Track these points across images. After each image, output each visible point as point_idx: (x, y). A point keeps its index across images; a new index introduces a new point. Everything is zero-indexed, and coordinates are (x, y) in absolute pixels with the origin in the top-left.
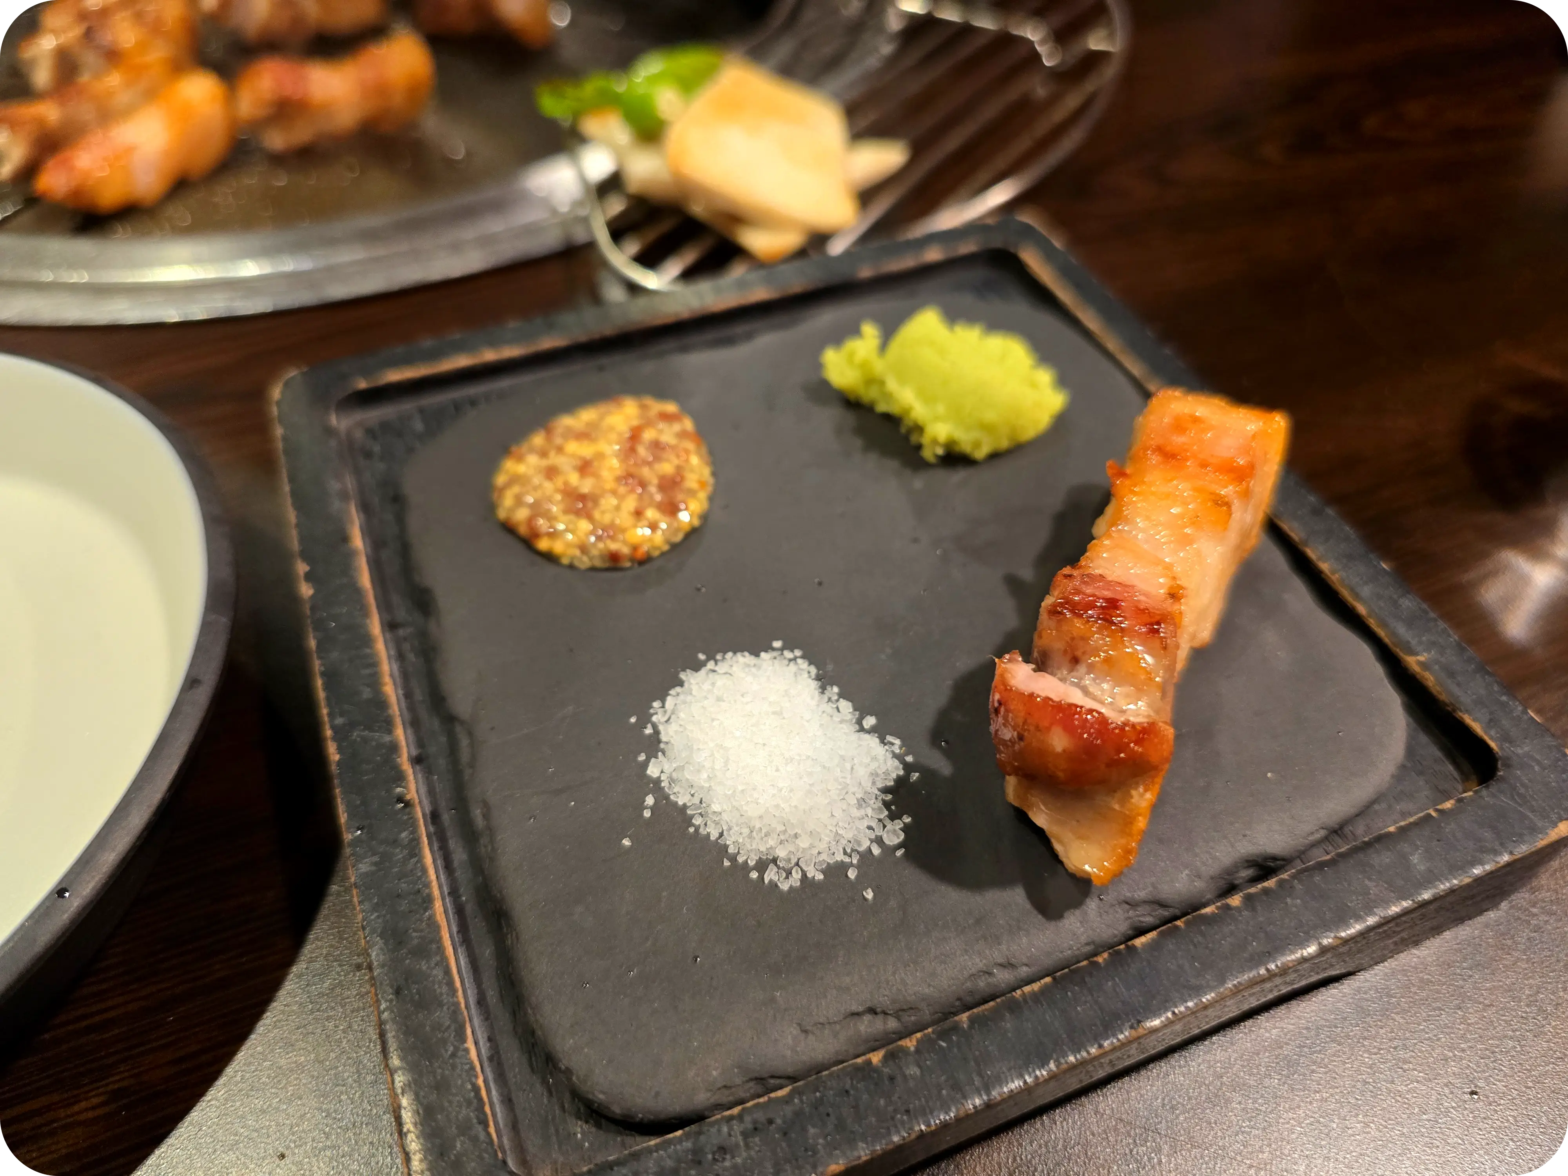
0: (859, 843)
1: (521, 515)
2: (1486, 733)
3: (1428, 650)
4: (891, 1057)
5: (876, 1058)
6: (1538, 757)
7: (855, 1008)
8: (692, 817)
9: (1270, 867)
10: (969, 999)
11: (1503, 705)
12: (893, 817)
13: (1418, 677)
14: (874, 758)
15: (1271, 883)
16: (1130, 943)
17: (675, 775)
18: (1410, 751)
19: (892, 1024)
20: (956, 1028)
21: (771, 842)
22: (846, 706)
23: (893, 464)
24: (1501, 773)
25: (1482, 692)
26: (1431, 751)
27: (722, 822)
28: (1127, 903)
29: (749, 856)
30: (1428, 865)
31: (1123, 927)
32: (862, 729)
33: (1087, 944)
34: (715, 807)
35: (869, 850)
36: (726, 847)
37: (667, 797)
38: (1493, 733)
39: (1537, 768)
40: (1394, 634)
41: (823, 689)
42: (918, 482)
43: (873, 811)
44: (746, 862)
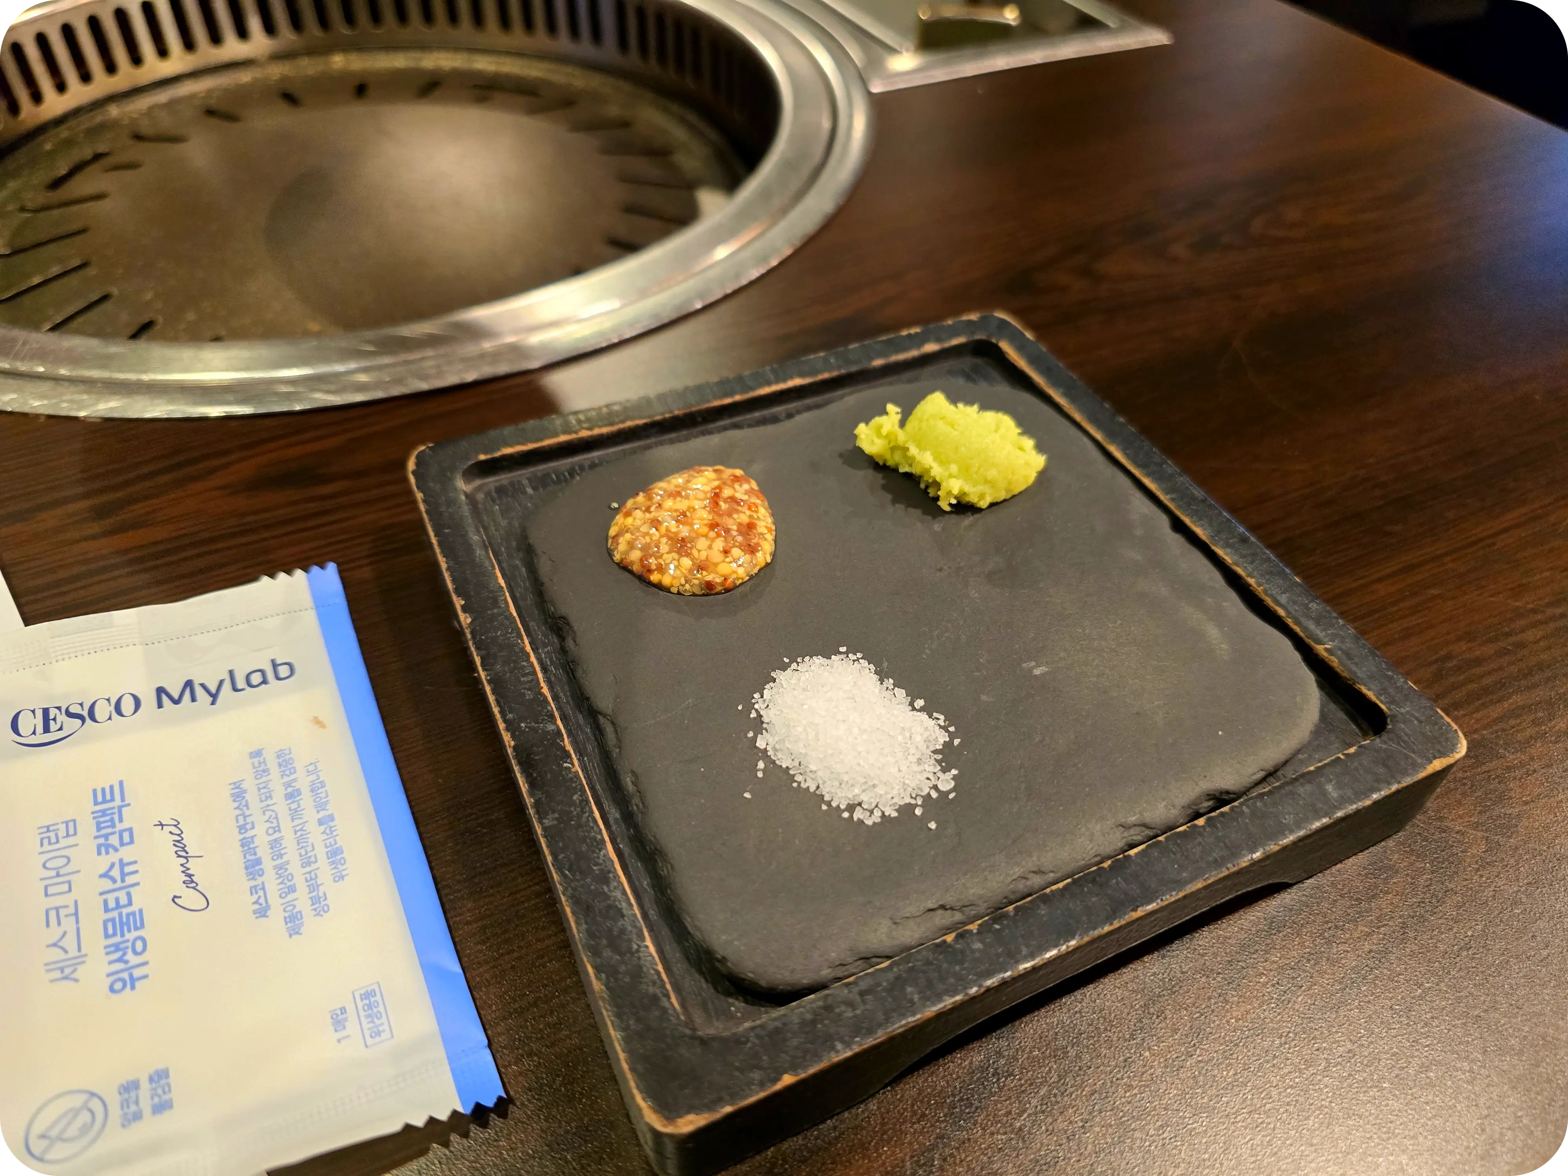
0: (921, 790)
1: (635, 556)
2: (1377, 698)
3: (1333, 641)
4: (961, 936)
5: (950, 938)
6: (1417, 715)
7: (931, 905)
8: (794, 775)
9: (1225, 800)
10: (1012, 897)
11: (1390, 678)
12: (944, 770)
13: (1326, 660)
14: (926, 729)
15: (1226, 809)
16: (1126, 854)
17: (777, 747)
18: (1323, 716)
19: (958, 917)
20: (1005, 916)
21: (857, 791)
22: (901, 693)
23: (917, 512)
24: (1390, 727)
25: (1374, 669)
26: (1339, 715)
27: (819, 779)
28: (1123, 826)
29: (840, 800)
30: (1340, 792)
31: (1121, 844)
32: (914, 709)
33: (1096, 856)
34: (813, 767)
35: (929, 794)
36: (823, 796)
37: (774, 762)
38: (1382, 698)
39: (1415, 722)
40: (1305, 629)
41: (881, 681)
42: (937, 526)
43: (931, 767)
44: (838, 806)
